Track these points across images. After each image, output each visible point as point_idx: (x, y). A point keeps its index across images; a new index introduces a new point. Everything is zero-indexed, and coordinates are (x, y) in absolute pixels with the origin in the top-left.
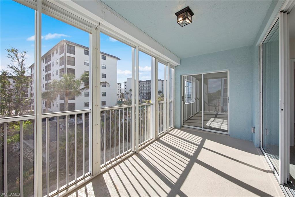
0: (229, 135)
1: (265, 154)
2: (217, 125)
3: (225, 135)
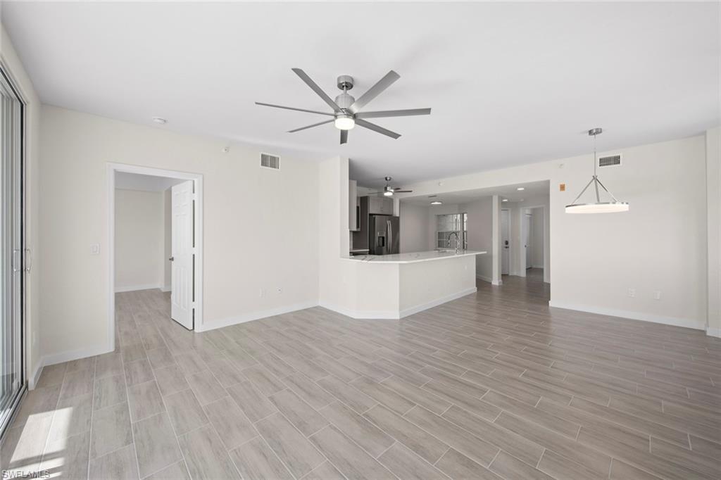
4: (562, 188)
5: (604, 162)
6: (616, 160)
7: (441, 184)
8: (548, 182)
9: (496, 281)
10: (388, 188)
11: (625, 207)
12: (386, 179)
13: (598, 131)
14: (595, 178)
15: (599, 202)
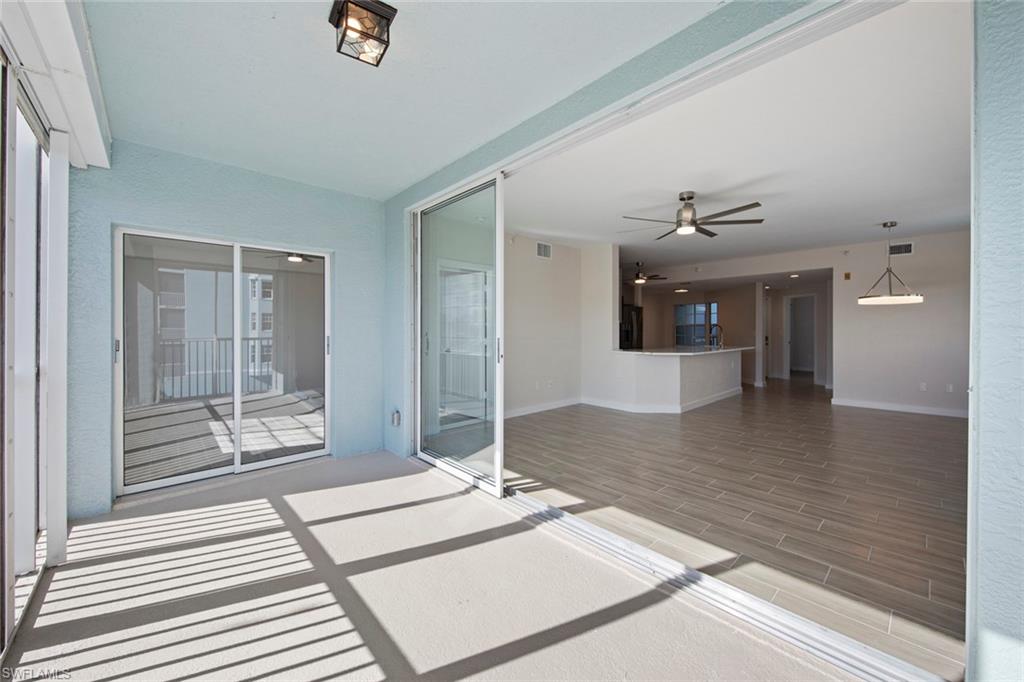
0: (329, 455)
1: (438, 462)
2: (263, 441)
3: (319, 461)
4: (847, 276)
5: (895, 250)
6: (907, 249)
7: (700, 270)
8: (831, 270)
9: (759, 383)
10: (640, 275)
11: (919, 299)
12: (638, 264)
13: (893, 224)
14: (889, 270)
15: (891, 294)
